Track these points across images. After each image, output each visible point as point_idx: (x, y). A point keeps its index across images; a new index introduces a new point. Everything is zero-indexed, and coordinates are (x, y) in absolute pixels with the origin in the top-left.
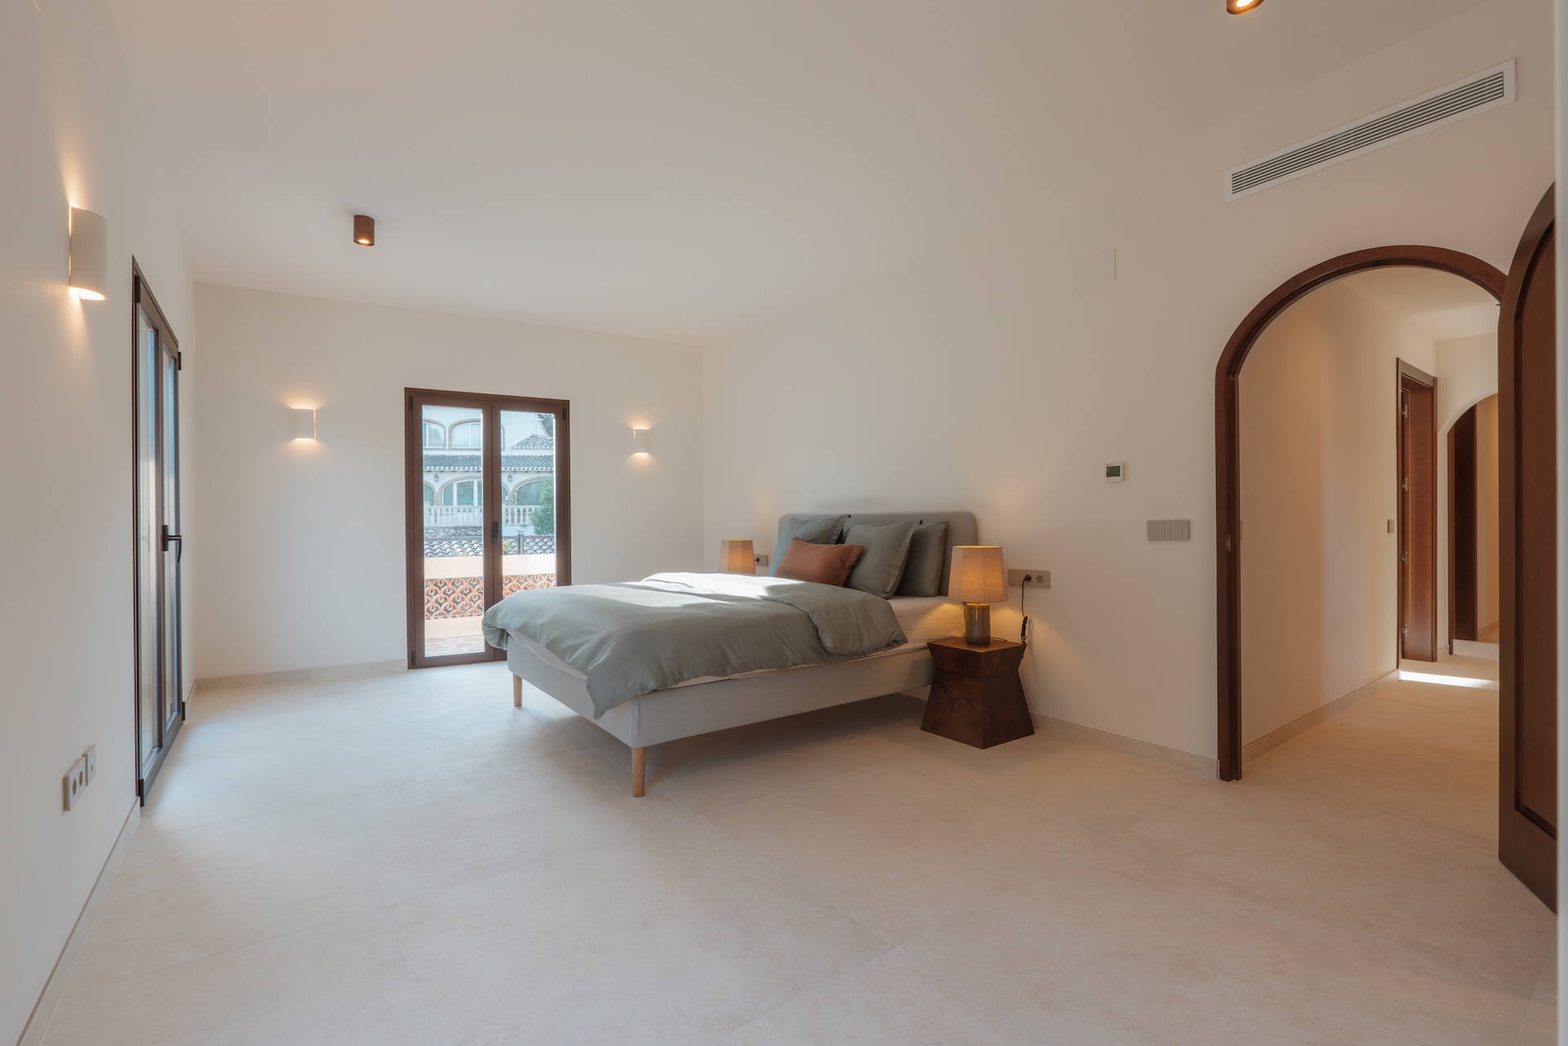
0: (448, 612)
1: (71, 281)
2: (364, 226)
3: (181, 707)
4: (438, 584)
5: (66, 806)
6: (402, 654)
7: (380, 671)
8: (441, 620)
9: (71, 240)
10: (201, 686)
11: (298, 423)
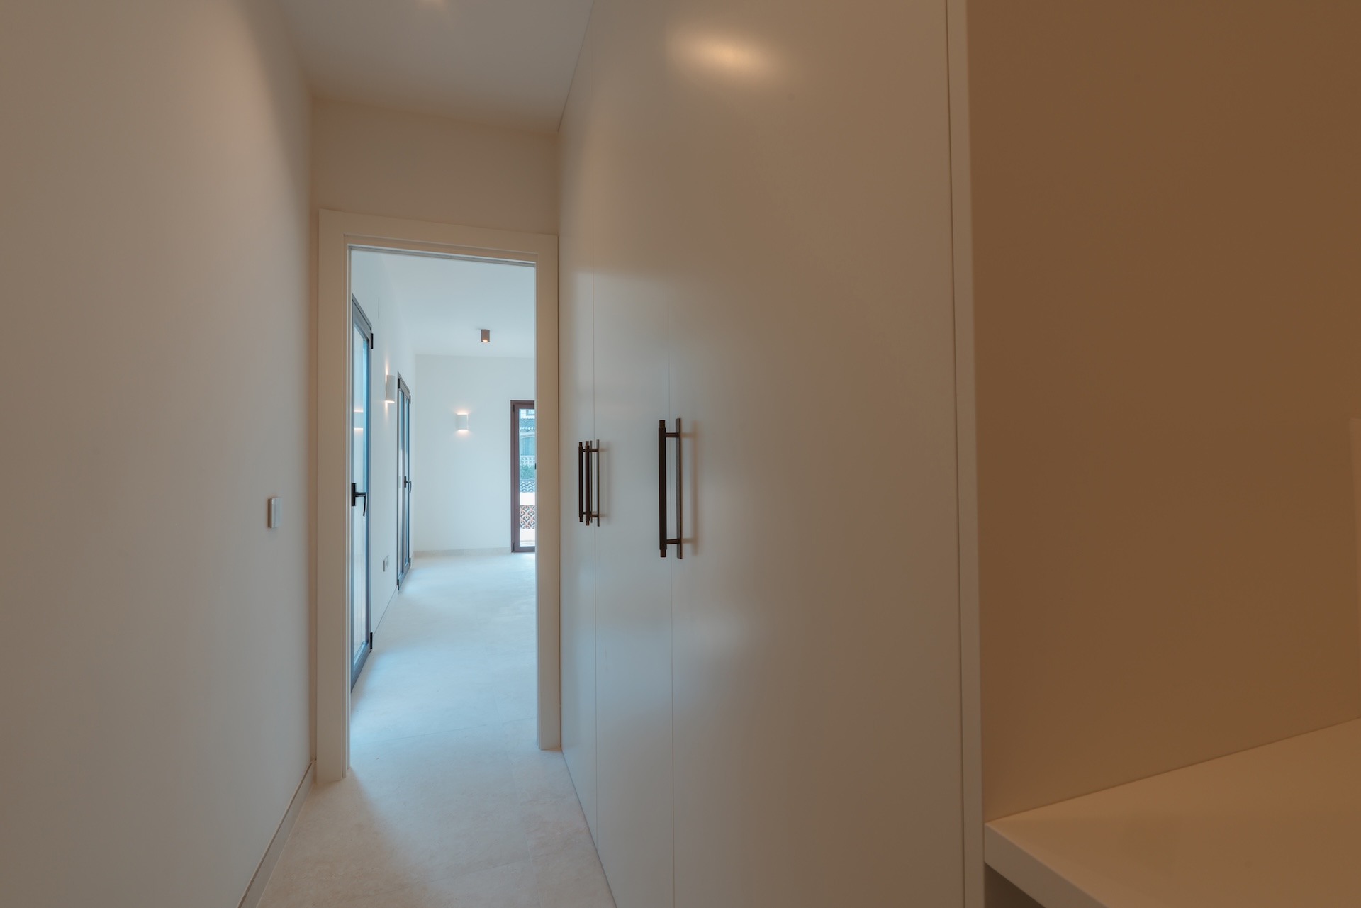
0: (531, 525)
1: (386, 399)
2: (485, 335)
3: (409, 560)
4: (524, 507)
5: (384, 570)
6: (508, 543)
7: (498, 552)
8: (527, 530)
9: (386, 386)
10: (417, 554)
11: (459, 423)
